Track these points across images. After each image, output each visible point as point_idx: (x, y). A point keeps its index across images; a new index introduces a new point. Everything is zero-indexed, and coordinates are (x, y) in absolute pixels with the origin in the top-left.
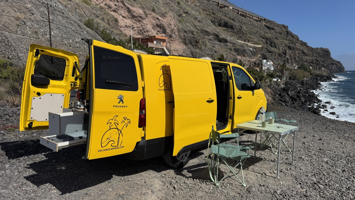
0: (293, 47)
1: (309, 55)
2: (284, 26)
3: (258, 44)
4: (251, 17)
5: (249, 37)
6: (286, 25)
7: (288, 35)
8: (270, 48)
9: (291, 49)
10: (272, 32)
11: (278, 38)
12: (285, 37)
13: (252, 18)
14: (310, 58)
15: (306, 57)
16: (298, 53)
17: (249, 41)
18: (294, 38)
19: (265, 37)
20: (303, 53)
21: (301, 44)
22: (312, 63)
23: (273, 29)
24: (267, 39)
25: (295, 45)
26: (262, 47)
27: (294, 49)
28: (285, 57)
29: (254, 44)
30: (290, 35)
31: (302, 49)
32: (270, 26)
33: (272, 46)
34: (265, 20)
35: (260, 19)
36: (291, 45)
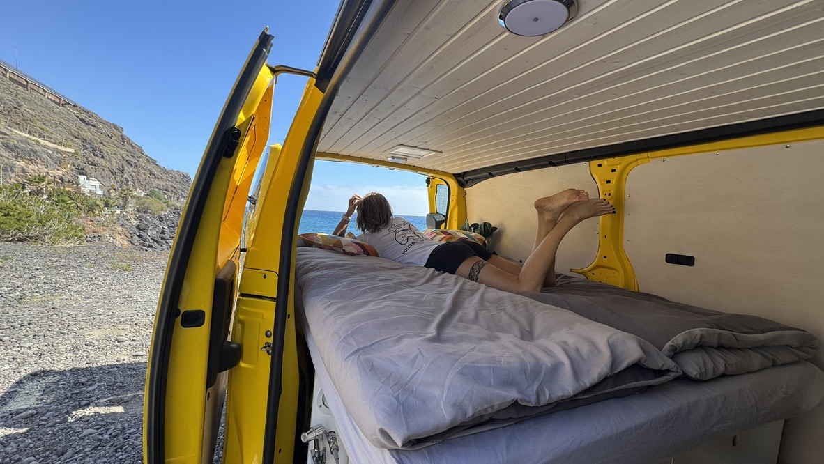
0: (135, 163)
1: (162, 178)
2: (115, 127)
3: (66, 146)
4: (41, 91)
5: (43, 129)
6: (119, 125)
7: (124, 142)
8: (91, 157)
9: (132, 165)
10: (91, 130)
11: (105, 143)
12: (119, 144)
13: (44, 96)
14: (163, 183)
15: (157, 181)
16: (144, 174)
17: (41, 136)
18: (135, 150)
19: (80, 137)
20: (151, 173)
21: (148, 160)
22: (166, 190)
23: (94, 126)
24: (84, 140)
25: (138, 161)
26: (76, 153)
27: (137, 166)
28: (122, 176)
29: (55, 143)
30: (127, 142)
31: (149, 167)
32: (88, 120)
33: (95, 155)
34: (75, 106)
35: (62, 102)
36: (131, 159)
